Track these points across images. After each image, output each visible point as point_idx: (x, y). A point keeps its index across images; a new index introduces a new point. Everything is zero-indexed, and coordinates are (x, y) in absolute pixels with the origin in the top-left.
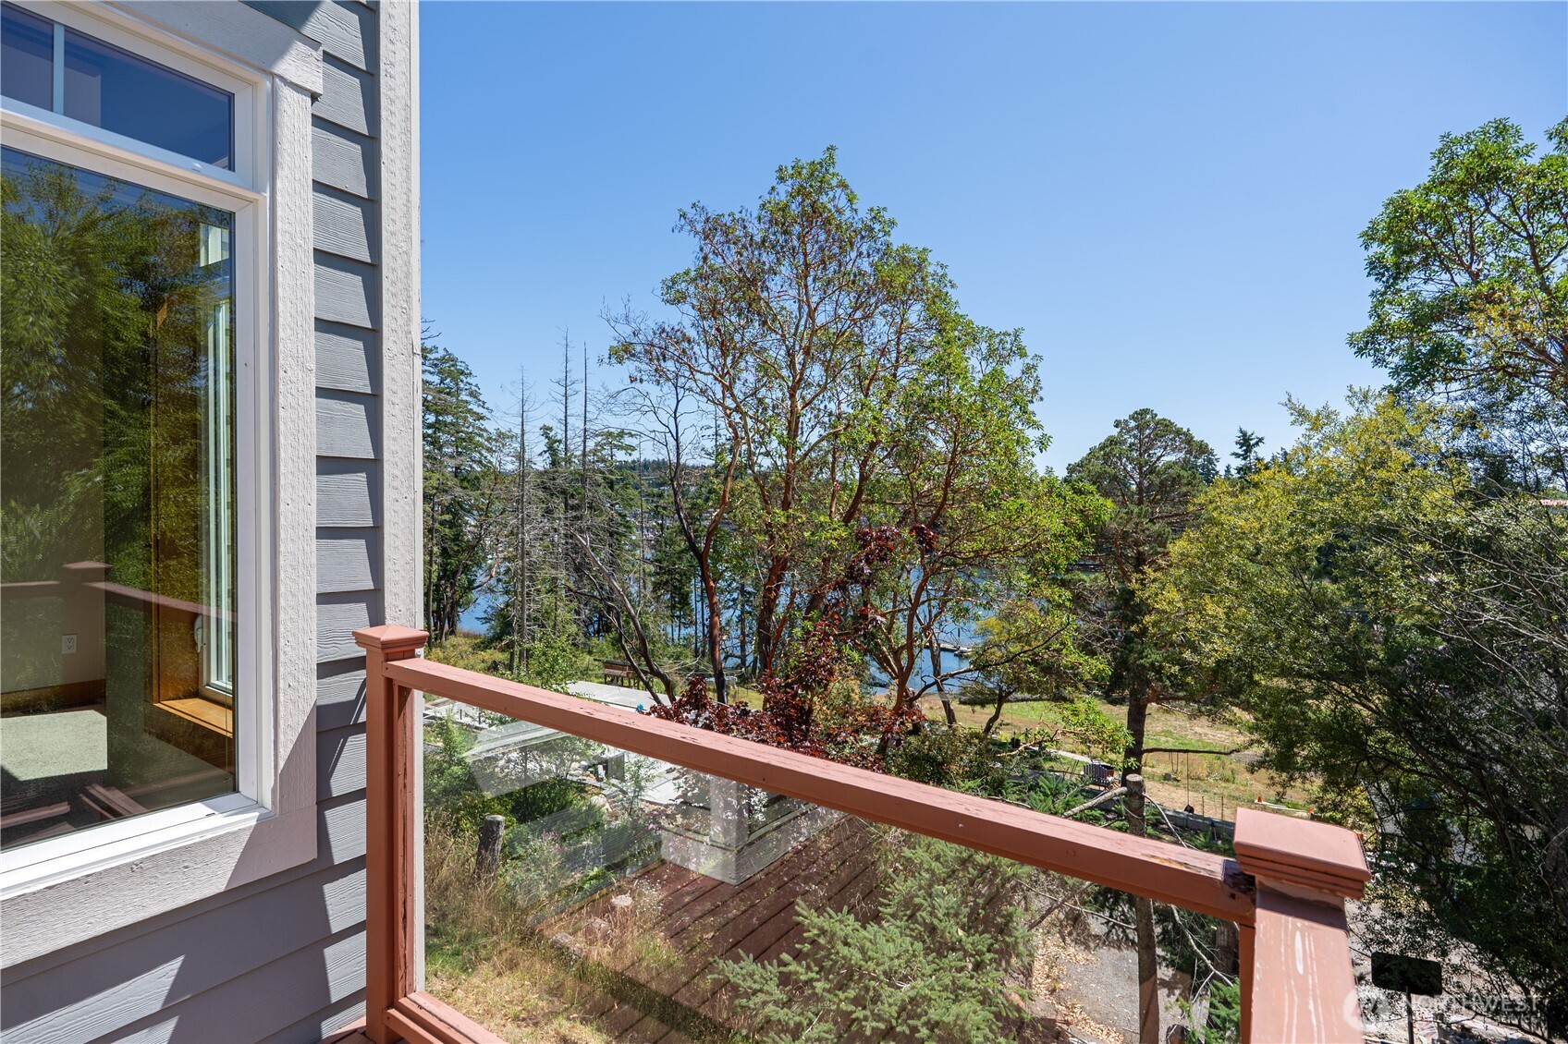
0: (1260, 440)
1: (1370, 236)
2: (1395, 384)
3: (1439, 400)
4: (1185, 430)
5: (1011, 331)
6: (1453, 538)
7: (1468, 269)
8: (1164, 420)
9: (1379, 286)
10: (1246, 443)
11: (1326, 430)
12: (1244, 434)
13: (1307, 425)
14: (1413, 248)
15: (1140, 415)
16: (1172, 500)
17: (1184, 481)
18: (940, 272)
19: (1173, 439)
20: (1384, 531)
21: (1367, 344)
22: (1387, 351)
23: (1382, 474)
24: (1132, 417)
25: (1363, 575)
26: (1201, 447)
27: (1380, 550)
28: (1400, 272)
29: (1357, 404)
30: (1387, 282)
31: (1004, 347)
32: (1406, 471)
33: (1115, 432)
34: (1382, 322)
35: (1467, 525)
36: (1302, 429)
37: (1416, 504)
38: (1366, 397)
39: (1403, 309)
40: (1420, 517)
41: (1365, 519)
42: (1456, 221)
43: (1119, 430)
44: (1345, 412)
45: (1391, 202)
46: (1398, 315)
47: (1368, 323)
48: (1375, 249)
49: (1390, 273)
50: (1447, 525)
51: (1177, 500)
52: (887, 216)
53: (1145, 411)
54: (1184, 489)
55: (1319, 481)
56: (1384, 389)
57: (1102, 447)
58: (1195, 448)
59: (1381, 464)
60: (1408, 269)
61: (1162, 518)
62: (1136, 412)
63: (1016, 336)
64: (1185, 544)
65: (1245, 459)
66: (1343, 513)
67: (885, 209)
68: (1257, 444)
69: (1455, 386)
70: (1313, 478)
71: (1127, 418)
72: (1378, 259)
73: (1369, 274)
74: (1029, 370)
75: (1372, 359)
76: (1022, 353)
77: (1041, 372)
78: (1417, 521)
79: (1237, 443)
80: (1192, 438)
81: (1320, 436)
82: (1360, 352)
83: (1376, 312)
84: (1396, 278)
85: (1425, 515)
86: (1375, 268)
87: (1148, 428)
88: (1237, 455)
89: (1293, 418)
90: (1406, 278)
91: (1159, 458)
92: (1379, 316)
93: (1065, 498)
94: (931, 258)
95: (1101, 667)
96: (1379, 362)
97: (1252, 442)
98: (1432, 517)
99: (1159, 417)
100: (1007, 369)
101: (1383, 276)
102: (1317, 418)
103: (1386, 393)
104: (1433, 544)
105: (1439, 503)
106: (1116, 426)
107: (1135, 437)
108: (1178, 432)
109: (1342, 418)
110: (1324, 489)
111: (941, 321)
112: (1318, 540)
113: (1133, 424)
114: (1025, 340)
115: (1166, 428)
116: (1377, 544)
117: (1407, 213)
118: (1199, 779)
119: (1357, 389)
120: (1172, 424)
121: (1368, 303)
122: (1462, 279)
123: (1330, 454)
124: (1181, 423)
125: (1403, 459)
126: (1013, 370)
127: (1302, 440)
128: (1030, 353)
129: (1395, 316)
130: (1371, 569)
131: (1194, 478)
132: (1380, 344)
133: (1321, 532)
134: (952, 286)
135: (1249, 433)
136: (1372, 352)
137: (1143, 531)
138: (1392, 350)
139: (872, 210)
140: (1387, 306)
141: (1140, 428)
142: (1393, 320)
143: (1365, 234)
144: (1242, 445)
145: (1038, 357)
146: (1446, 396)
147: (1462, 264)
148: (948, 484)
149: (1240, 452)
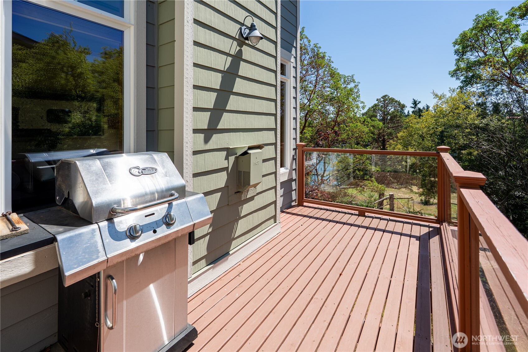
0: (420, 102)
1: (455, 43)
2: (462, 86)
3: (475, 89)
4: (398, 101)
5: (351, 76)
6: (477, 127)
7: (483, 51)
8: (392, 98)
9: (458, 57)
10: (415, 103)
11: (443, 100)
12: (415, 100)
13: (438, 99)
14: (467, 47)
16: (394, 122)
17: (398, 116)
18: (329, 58)
19: (395, 104)
20: (458, 126)
21: (454, 74)
22: (460, 76)
23: (457, 111)
24: (382, 98)
25: (452, 138)
26: (403, 106)
27: (456, 131)
28: (464, 53)
29: (451, 93)
30: (460, 56)
31: (349, 80)
32: (463, 110)
33: (376, 102)
34: (458, 67)
35: (480, 124)
36: (436, 100)
37: (466, 119)
38: (454, 90)
39: (465, 63)
40: (468, 122)
41: (453, 123)
42: (480, 37)
43: (378, 102)
44: (448, 95)
45: (461, 34)
46: (463, 65)
47: (455, 68)
48: (457, 47)
49: (461, 53)
50: (474, 124)
51: (396, 122)
52: (318, 46)
53: (386, 96)
54: (398, 119)
55: (440, 114)
56: (459, 87)
57: (373, 107)
58: (401, 106)
59: (457, 109)
60: (466, 52)
61: (391, 128)
62: (383, 96)
63: (352, 77)
64: (402, 133)
65: (415, 108)
66: (447, 122)
67: (318, 44)
68: (418, 103)
69: (479, 85)
70: (439, 113)
71: (380, 98)
72: (457, 50)
73: (455, 54)
74: (356, 86)
75: (455, 78)
76: (354, 81)
78: (467, 123)
79: (412, 103)
80: (400, 103)
81: (441, 101)
82: (452, 76)
83: (457, 64)
84: (462, 55)
85: (469, 122)
86: (456, 52)
87: (387, 100)
88: (412, 107)
89: (434, 97)
90: (465, 55)
91: (390, 110)
92: (458, 66)
93: (369, 123)
94: (327, 55)
95: (378, 169)
96: (458, 79)
97: (417, 103)
98: (470, 122)
99: (390, 97)
100: (349, 86)
101: (459, 54)
102: (440, 97)
103: (459, 88)
104: (471, 129)
105: (472, 118)
107: (383, 103)
108: (396, 101)
109: (447, 96)
110: (442, 116)
111: (333, 74)
112: (440, 129)
113: (382, 100)
114: (355, 78)
115: (392, 100)
116: (455, 130)
117: (466, 37)
118: (400, 208)
119: (452, 88)
120: (394, 99)
121: (455, 62)
122: (481, 54)
123: (443, 106)
124: (397, 99)
125: (463, 107)
126: (351, 86)
127: (436, 103)
128: (356, 81)
129: (462, 65)
130: (454, 137)
131: (401, 115)
132: (458, 74)
133: (441, 127)
134: (332, 63)
135: (416, 100)
136: (455, 76)
137: (385, 132)
138: (461, 75)
139: (315, 44)
140: (460, 63)
141: (384, 101)
142: (462, 66)
143: (454, 43)
144: (414, 104)
145: (359, 83)
146: (476, 88)
147: (481, 50)
148: (336, 120)
149: (413, 106)
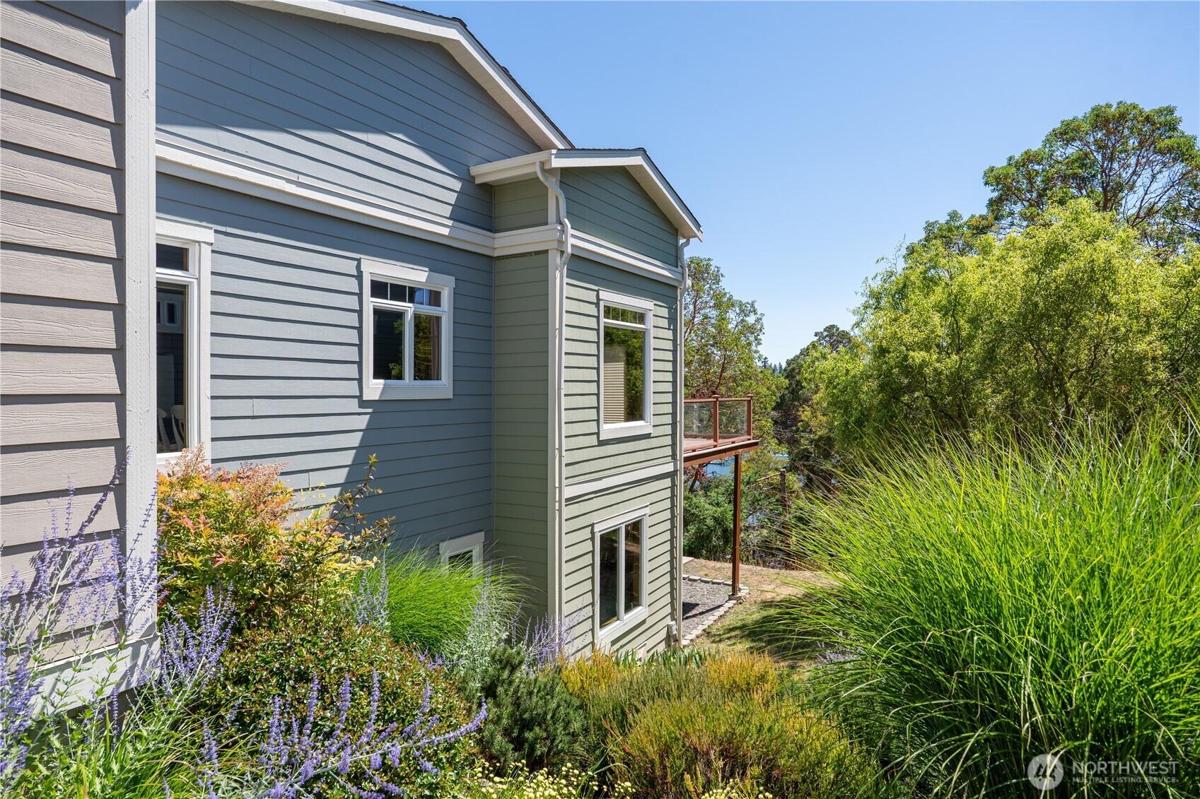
5: (750, 302)
8: (843, 331)
15: (830, 328)
18: (717, 270)
24: (825, 330)
31: (747, 309)
33: (815, 339)
53: (833, 326)
62: (827, 327)
63: (753, 304)
71: (822, 330)
74: (758, 320)
76: (755, 312)
77: (764, 320)
87: (835, 335)
94: (712, 263)
99: (840, 329)
100: (747, 319)
106: (816, 336)
107: (827, 341)
113: (825, 334)
114: (756, 306)
115: (844, 335)
126: (751, 319)
128: (759, 313)
134: (722, 277)
141: (830, 336)
145: (763, 315)
148: (721, 376)
